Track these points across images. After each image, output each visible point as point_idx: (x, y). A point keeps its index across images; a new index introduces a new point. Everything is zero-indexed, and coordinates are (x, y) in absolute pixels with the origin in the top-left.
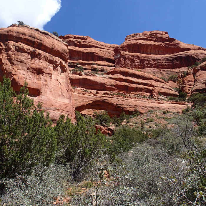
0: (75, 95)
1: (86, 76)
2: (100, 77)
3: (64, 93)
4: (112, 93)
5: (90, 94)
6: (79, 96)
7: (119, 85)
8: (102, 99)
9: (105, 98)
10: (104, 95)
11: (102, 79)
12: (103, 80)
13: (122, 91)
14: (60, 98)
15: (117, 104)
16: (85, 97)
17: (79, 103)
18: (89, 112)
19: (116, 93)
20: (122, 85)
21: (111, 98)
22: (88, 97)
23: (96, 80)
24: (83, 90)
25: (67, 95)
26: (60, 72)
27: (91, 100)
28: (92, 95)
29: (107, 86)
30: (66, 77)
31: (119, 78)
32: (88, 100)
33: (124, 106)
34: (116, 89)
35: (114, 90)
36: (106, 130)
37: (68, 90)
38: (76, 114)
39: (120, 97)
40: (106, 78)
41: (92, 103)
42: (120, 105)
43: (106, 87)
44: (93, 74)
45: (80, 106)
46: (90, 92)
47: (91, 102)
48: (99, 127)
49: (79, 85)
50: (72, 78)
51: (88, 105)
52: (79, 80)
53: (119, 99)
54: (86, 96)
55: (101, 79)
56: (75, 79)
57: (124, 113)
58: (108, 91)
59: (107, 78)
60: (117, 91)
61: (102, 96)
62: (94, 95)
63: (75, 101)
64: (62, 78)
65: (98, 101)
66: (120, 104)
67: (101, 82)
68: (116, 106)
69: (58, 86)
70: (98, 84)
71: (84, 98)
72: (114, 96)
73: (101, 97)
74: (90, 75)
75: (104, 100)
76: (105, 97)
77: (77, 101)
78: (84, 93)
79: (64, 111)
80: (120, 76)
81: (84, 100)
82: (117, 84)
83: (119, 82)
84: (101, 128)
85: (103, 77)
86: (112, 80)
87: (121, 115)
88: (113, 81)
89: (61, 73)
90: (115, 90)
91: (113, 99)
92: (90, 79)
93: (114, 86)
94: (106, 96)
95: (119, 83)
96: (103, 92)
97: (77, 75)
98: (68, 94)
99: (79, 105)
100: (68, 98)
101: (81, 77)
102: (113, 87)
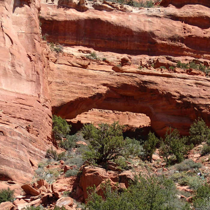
0: (58, 68)
1: (98, 12)
2: (138, 15)
3: (20, 66)
4: (174, 61)
5: (103, 68)
6: (71, 73)
7: (197, 38)
8: (137, 79)
9: (146, 78)
10: (145, 70)
11: (146, 21)
12: (149, 22)
13: (205, 55)
14: (9, 80)
15: (182, 97)
16: (86, 76)
17: (70, 94)
18: (101, 118)
19: (186, 62)
20: (205, 38)
21: (166, 79)
22: (95, 76)
23: (126, 24)
24: (88, 52)
25: (30, 71)
26: (12, 6)
27: (104, 85)
28: (110, 68)
29: (159, 41)
30: (30, 18)
31: (196, 15)
32: (94, 86)
33: (203, 102)
34: (187, 50)
35: (179, 52)
36: (114, 180)
37: (33, 57)
38: (54, 124)
39: (195, 74)
40: (157, 17)
41: (108, 92)
42: (191, 100)
43: (155, 43)
44: (119, 6)
45: (71, 103)
46: (104, 60)
47: (103, 90)
48: (92, 172)
49: (77, 40)
50: (55, 18)
51: (97, 98)
52: (77, 23)
53: (188, 82)
54: (91, 72)
55: (143, 19)
56: (66, 22)
57: (201, 123)
58: (161, 57)
59: (160, 17)
60: (189, 55)
61: (139, 73)
62: (116, 69)
63: (58, 88)
64: (16, 23)
65: (125, 86)
66: (191, 97)
67: (143, 28)
68: (180, 102)
69: (2, 45)
70: (133, 36)
71: (84, 79)
72: (175, 72)
73: (134, 75)
74: (110, 10)
75: (145, 82)
76: (148, 74)
77: (64, 88)
78: (86, 63)
79: (12, 120)
80: (201, 11)
81: (82, 83)
82: (189, 34)
83: (196, 27)
84: (97, 174)
85: (150, 14)
86: (175, 23)
87: (192, 129)
88: (179, 25)
89: (15, 7)
90: (185, 52)
91: (171, 80)
92: (109, 21)
93: (182, 40)
94: (153, 70)
95: (196, 31)
96: (148, 57)
97: (71, 10)
98: (34, 68)
99: (66, 100)
100: (31, 81)
101: (83, 15)
102: (179, 44)
